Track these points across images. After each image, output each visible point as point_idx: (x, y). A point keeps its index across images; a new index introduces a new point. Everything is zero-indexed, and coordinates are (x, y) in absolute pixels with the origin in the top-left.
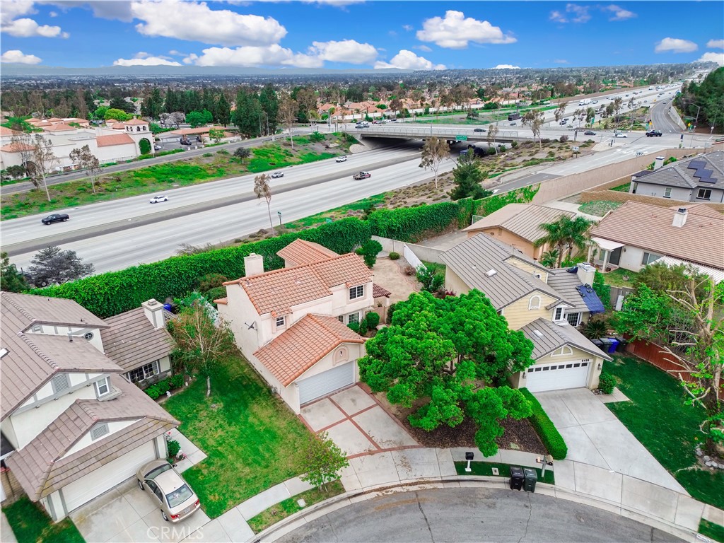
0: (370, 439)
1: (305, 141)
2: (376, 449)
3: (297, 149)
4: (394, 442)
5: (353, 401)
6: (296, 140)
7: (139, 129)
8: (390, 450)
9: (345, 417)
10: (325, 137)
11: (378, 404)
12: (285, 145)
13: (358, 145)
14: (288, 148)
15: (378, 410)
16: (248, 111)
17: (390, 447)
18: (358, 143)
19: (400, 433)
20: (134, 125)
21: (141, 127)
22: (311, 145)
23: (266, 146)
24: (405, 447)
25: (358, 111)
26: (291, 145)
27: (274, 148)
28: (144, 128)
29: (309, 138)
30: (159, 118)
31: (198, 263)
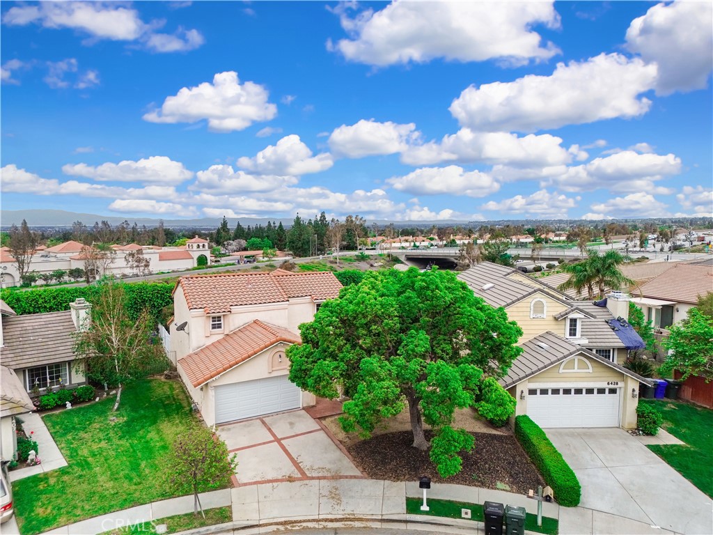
0: (296, 464)
1: (351, 260)
2: (300, 476)
3: (341, 266)
4: (329, 470)
5: (291, 424)
6: (343, 259)
7: (198, 246)
8: (319, 478)
9: (273, 439)
10: (371, 257)
11: (322, 429)
12: (331, 262)
13: (402, 265)
14: (334, 265)
15: (322, 435)
16: (301, 235)
17: (320, 475)
18: (402, 263)
19: (340, 460)
20: (195, 243)
21: (201, 245)
22: (356, 263)
23: (312, 263)
24: (341, 477)
25: (407, 241)
26: (336, 263)
27: (320, 264)
28: (204, 246)
29: (355, 258)
30: (224, 245)
31: (167, 292)
